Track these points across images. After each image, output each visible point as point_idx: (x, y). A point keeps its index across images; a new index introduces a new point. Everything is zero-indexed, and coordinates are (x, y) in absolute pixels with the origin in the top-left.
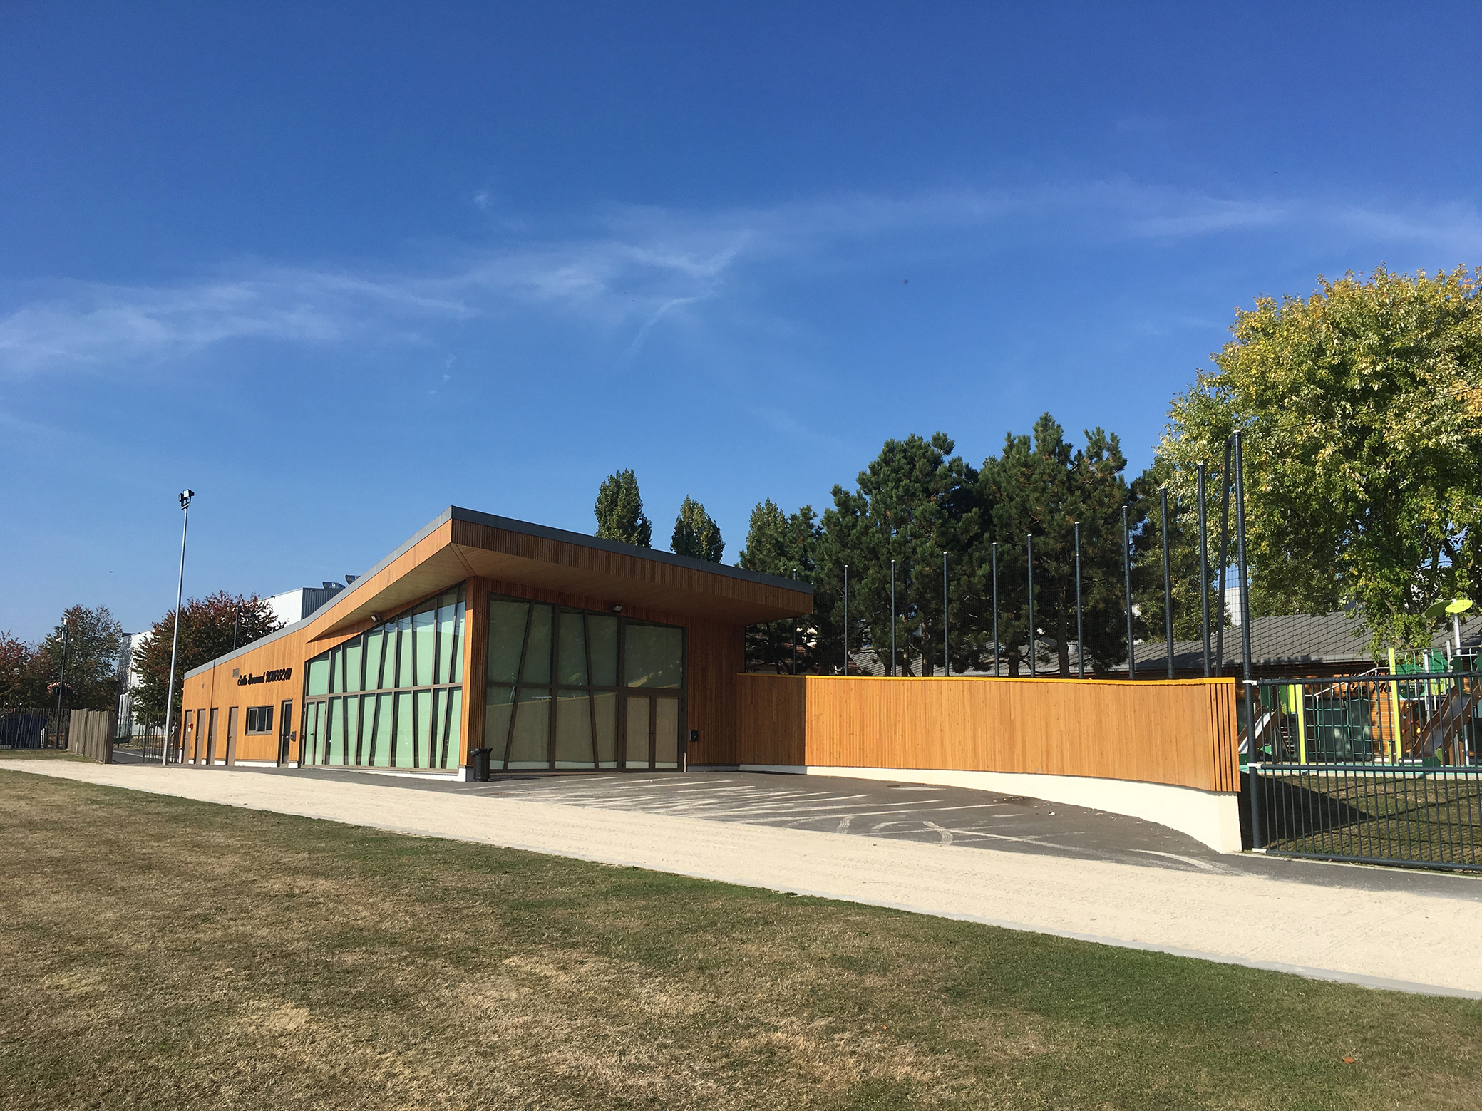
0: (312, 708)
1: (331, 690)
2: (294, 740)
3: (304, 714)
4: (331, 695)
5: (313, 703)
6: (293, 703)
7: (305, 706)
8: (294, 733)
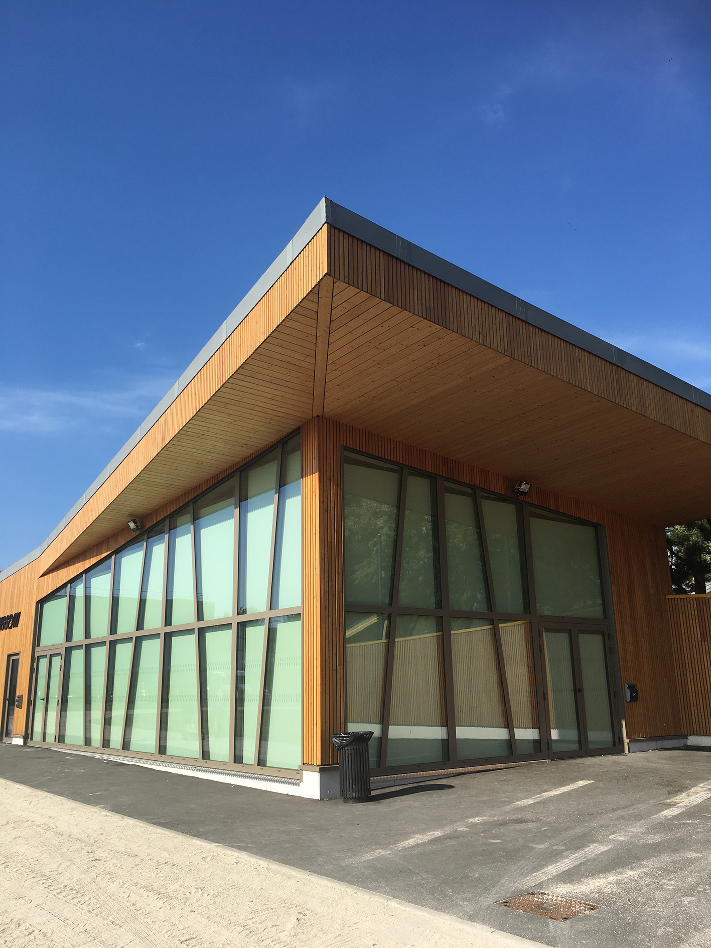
0: (44, 663)
1: (69, 636)
2: (20, 707)
3: (34, 671)
4: (69, 644)
5: (45, 656)
6: (20, 657)
7: (35, 661)
8: (21, 697)
